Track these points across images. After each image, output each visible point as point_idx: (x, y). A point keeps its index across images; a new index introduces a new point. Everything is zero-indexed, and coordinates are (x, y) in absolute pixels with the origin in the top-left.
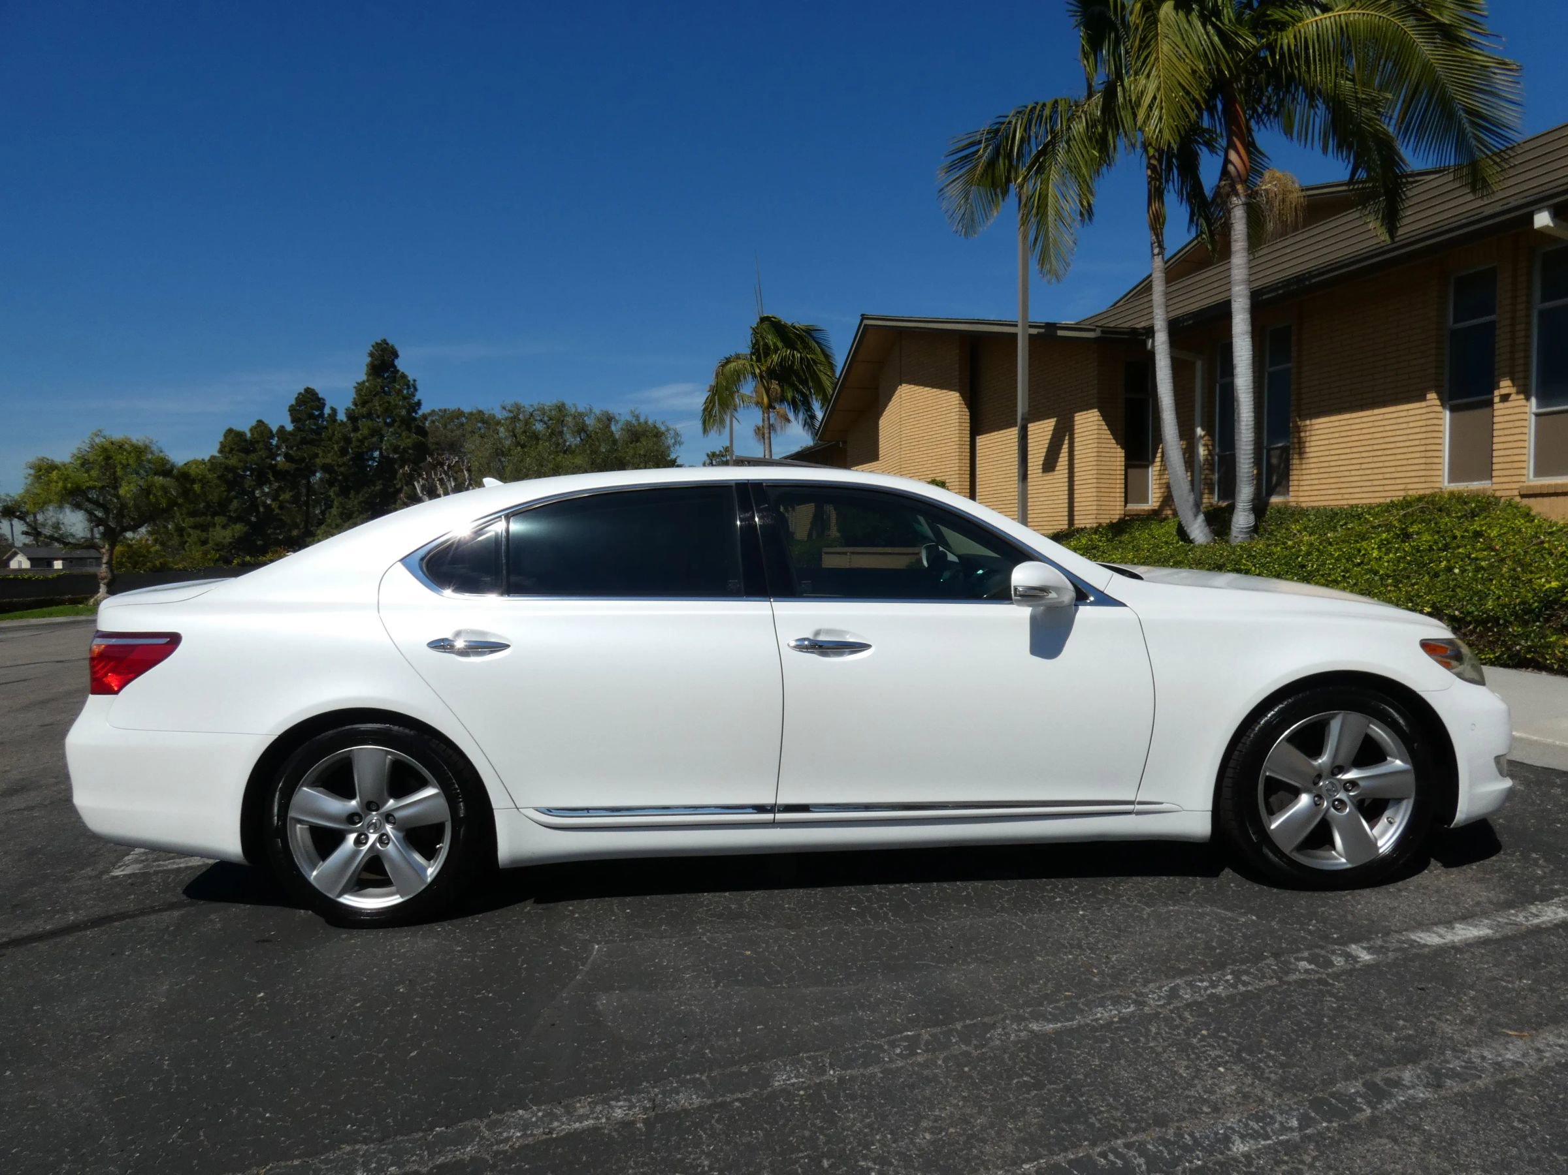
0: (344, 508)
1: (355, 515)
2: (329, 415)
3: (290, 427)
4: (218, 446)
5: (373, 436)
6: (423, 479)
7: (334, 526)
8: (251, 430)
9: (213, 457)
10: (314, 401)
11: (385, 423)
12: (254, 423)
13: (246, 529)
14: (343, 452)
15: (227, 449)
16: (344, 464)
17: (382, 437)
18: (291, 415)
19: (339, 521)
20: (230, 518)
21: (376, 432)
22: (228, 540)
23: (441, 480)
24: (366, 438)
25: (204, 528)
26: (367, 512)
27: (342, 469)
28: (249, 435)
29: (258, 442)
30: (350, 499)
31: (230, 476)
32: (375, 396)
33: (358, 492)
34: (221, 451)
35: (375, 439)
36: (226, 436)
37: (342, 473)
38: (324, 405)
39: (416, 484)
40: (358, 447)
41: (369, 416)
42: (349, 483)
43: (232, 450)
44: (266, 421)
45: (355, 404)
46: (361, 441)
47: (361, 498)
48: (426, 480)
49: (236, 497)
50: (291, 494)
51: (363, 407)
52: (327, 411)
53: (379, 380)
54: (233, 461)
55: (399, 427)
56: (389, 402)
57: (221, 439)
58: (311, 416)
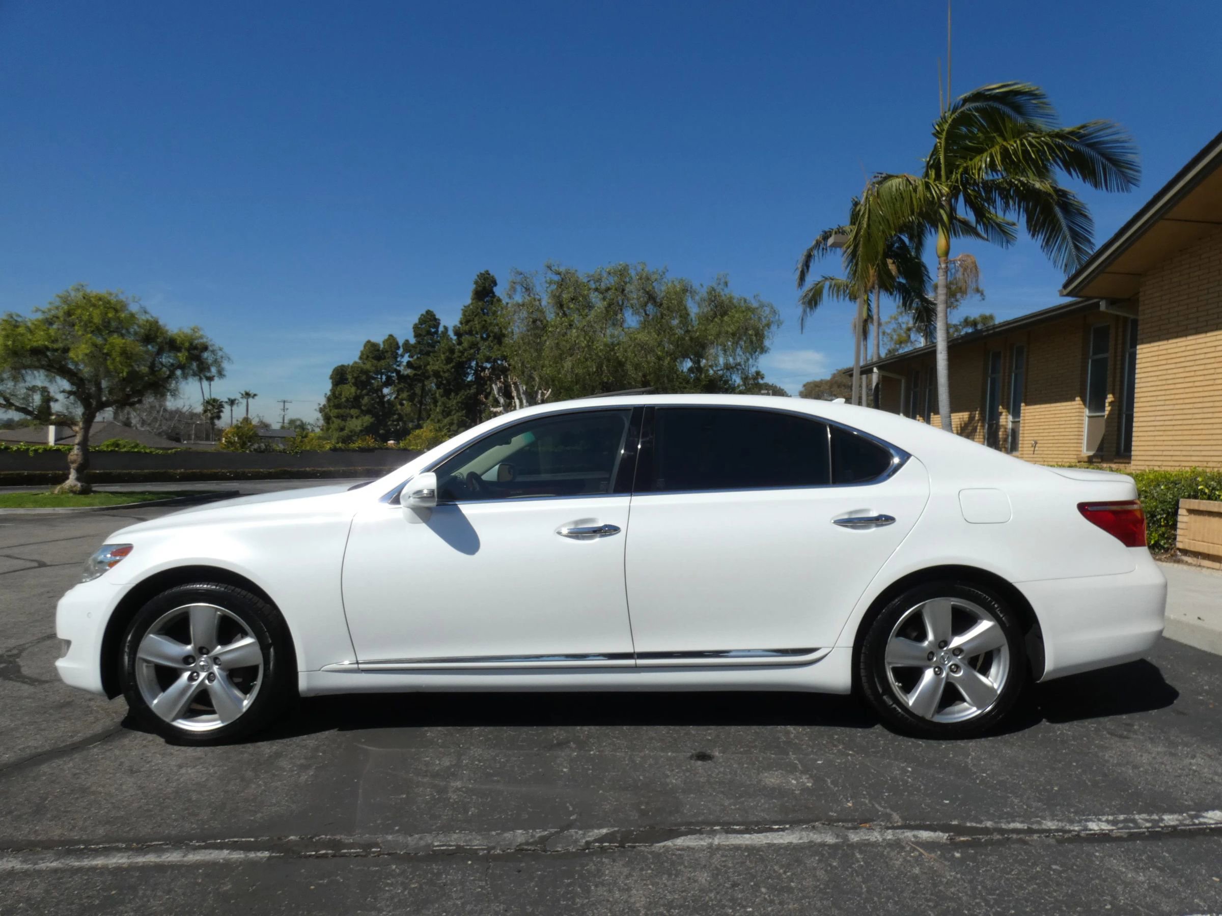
0: (445, 407)
1: (453, 412)
2: (442, 332)
3: (413, 341)
4: (358, 354)
5: (471, 348)
6: (500, 382)
7: (436, 420)
8: (384, 342)
9: (356, 363)
10: (431, 321)
11: (482, 337)
12: (386, 337)
13: (372, 420)
14: (449, 360)
15: (365, 357)
16: (448, 370)
17: (479, 349)
18: (414, 331)
19: (440, 417)
20: (362, 411)
21: (474, 345)
22: (359, 428)
23: (515, 384)
24: (465, 350)
25: (343, 418)
26: (462, 410)
27: (446, 375)
28: (382, 346)
29: (387, 352)
30: (450, 399)
31: (364, 378)
32: (476, 316)
33: (457, 394)
34: (361, 358)
35: (472, 351)
36: (365, 346)
37: (446, 378)
38: (439, 324)
39: (494, 386)
40: (460, 357)
41: (470, 333)
42: (452, 387)
43: (368, 357)
44: (395, 336)
45: (461, 323)
46: (462, 352)
47: (459, 399)
48: (503, 383)
49: (367, 394)
50: (409, 393)
51: (466, 325)
52: (441, 329)
53: (480, 304)
54: (368, 366)
55: (492, 342)
56: (485, 321)
57: (362, 348)
58: (429, 333)
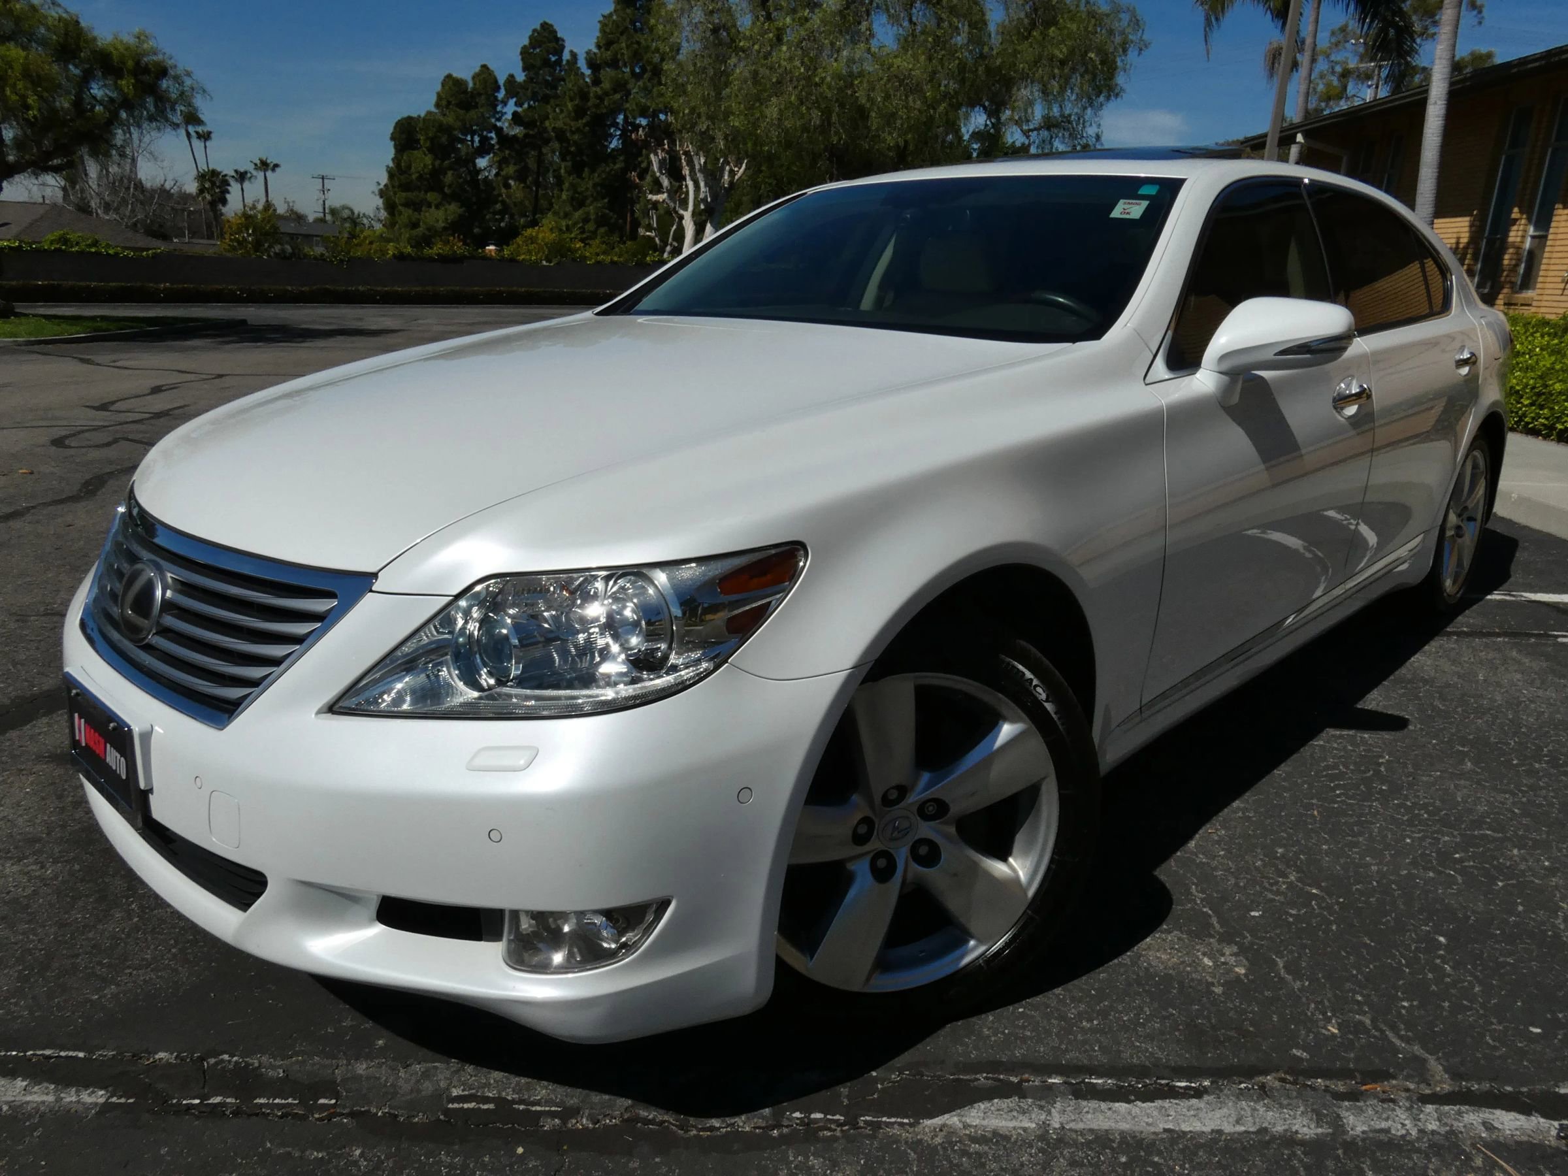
0: (576, 192)
1: (588, 202)
2: (568, 61)
3: (520, 77)
4: (434, 99)
5: (615, 91)
6: (663, 150)
7: (562, 214)
8: (473, 78)
9: (429, 113)
10: (550, 42)
11: (633, 72)
12: (477, 69)
13: (461, 211)
14: (579, 112)
15: (444, 103)
16: (578, 130)
17: (628, 93)
18: (523, 59)
19: (568, 209)
20: (445, 196)
21: (620, 86)
22: (441, 224)
23: (687, 153)
24: (606, 94)
25: (417, 206)
26: (603, 198)
27: (576, 137)
28: (471, 85)
29: (480, 94)
30: (583, 179)
31: (444, 139)
32: (622, 34)
33: (593, 171)
34: (437, 105)
35: (617, 96)
36: (443, 85)
37: (575, 143)
38: (563, 47)
39: (652, 156)
40: (597, 106)
41: (614, 63)
42: (585, 158)
43: (449, 103)
44: (491, 67)
45: (599, 47)
46: (600, 98)
47: (596, 177)
48: (667, 152)
49: (450, 168)
50: (517, 167)
51: (607, 49)
52: (566, 56)
53: (628, 11)
54: (450, 119)
55: (649, 80)
56: (638, 43)
57: (439, 88)
58: (546, 63)
